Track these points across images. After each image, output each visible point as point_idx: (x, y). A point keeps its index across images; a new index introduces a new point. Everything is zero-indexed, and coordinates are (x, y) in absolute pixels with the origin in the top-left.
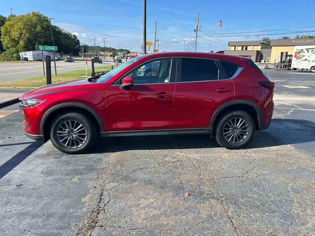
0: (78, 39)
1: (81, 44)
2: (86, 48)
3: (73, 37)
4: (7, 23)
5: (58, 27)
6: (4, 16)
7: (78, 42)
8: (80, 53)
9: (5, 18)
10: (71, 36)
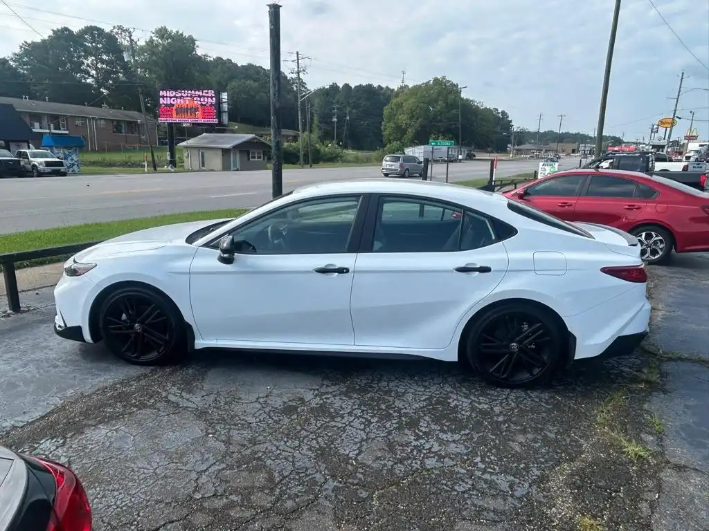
0: (509, 119)
1: (515, 129)
2: (522, 137)
3: (500, 115)
4: (394, 101)
5: (472, 101)
6: (391, 88)
7: (508, 125)
8: (509, 146)
9: (393, 90)
10: (497, 113)
